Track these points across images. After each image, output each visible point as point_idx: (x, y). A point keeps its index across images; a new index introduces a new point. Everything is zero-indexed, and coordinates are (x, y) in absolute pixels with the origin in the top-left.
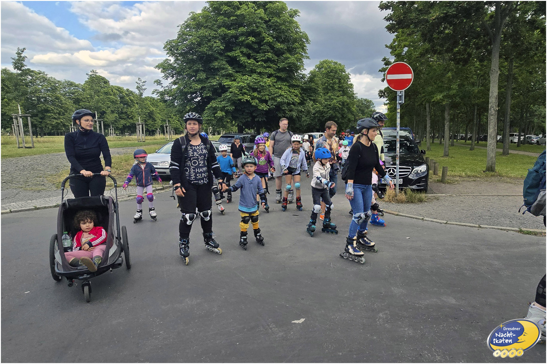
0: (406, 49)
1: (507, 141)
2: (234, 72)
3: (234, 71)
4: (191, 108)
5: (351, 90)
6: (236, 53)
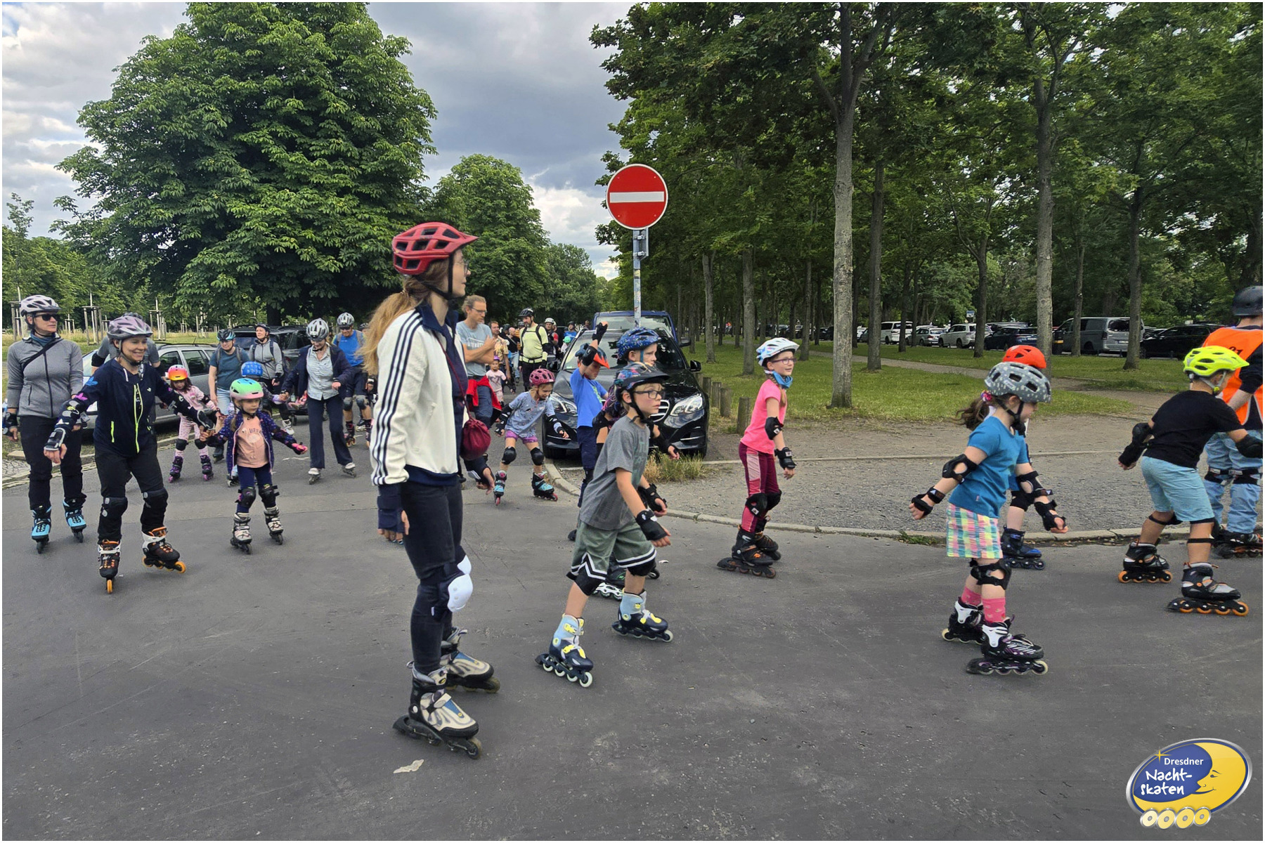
0: (654, 135)
1: (876, 339)
2: (257, 182)
3: (255, 179)
4: (149, 265)
5: (534, 223)
6: (260, 137)
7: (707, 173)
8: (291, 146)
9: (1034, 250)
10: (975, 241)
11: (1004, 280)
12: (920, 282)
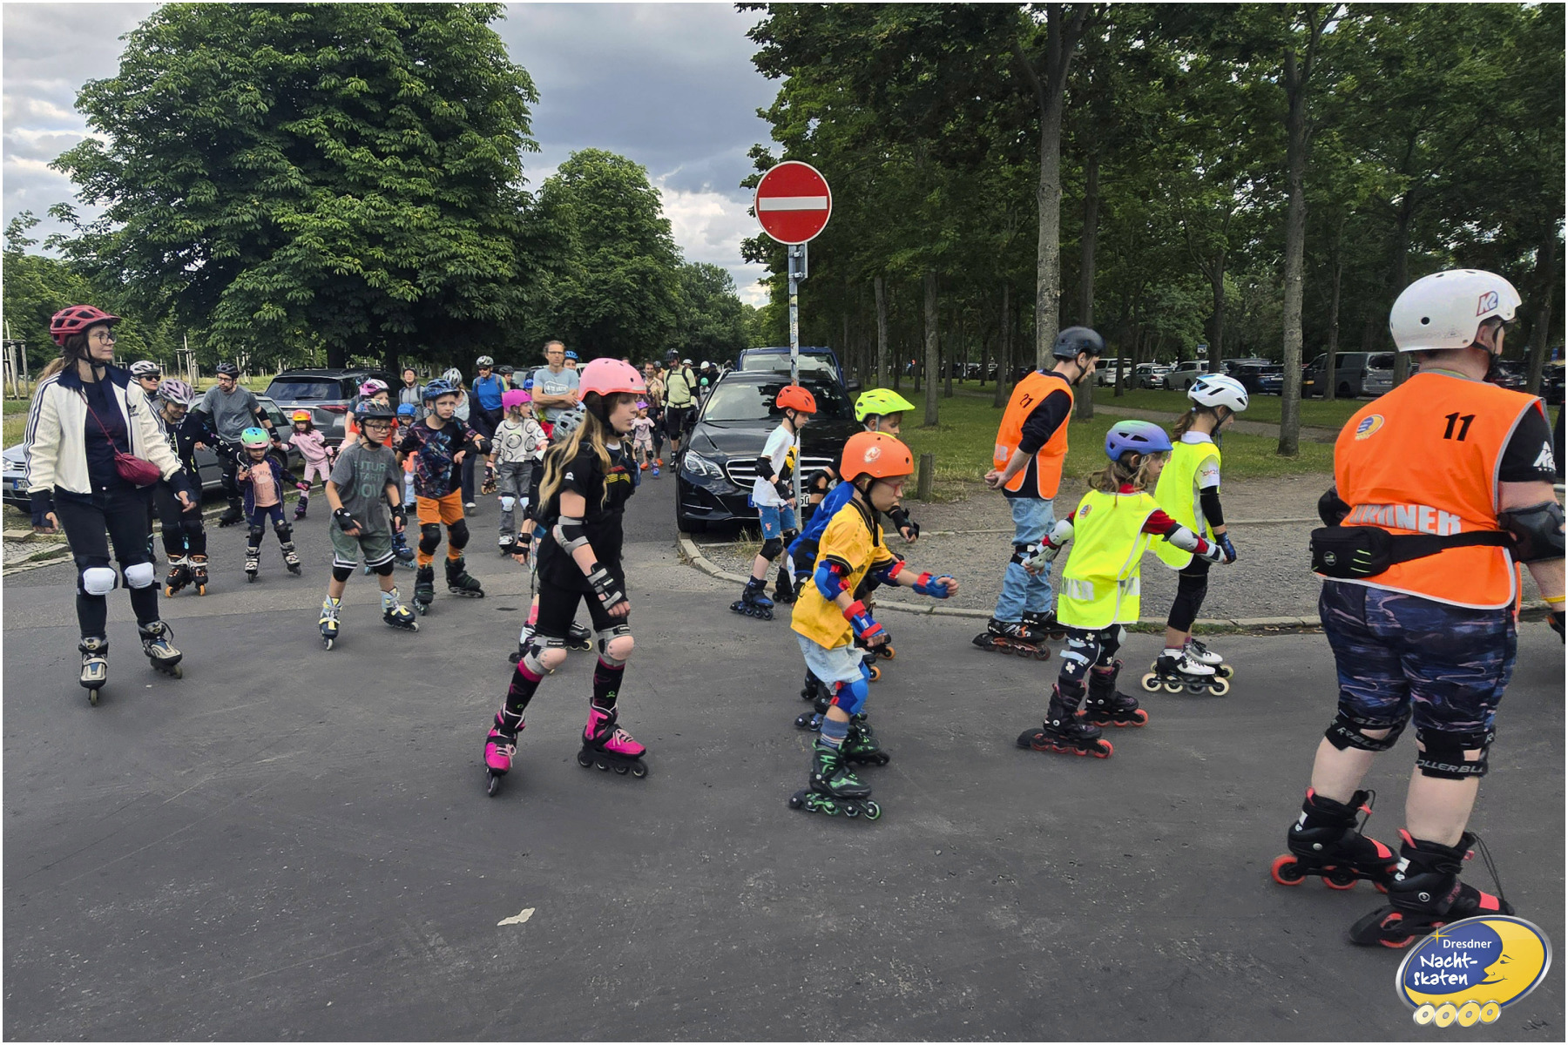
0: (814, 123)
2: (309, 184)
3: (307, 179)
4: (174, 291)
5: (664, 236)
6: (313, 127)
7: (881, 172)
8: (353, 140)
9: (1281, 269)
10: (1209, 259)
11: (1243, 307)
12: (1142, 309)
